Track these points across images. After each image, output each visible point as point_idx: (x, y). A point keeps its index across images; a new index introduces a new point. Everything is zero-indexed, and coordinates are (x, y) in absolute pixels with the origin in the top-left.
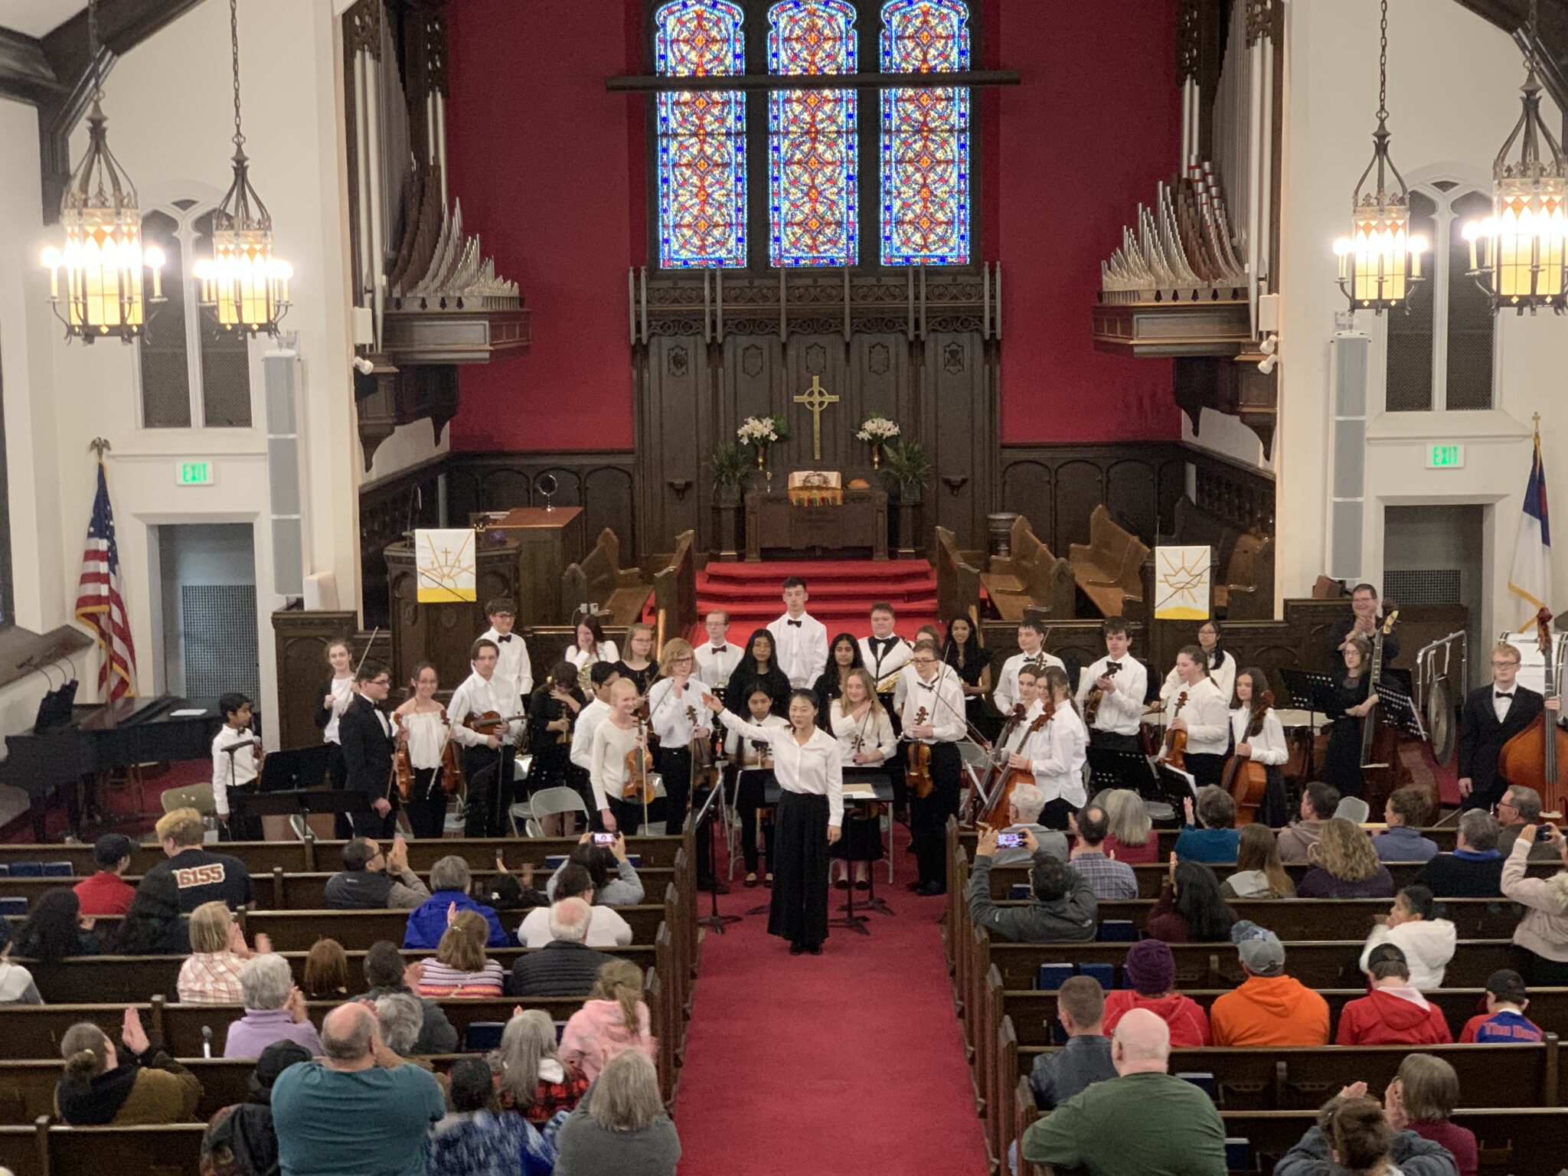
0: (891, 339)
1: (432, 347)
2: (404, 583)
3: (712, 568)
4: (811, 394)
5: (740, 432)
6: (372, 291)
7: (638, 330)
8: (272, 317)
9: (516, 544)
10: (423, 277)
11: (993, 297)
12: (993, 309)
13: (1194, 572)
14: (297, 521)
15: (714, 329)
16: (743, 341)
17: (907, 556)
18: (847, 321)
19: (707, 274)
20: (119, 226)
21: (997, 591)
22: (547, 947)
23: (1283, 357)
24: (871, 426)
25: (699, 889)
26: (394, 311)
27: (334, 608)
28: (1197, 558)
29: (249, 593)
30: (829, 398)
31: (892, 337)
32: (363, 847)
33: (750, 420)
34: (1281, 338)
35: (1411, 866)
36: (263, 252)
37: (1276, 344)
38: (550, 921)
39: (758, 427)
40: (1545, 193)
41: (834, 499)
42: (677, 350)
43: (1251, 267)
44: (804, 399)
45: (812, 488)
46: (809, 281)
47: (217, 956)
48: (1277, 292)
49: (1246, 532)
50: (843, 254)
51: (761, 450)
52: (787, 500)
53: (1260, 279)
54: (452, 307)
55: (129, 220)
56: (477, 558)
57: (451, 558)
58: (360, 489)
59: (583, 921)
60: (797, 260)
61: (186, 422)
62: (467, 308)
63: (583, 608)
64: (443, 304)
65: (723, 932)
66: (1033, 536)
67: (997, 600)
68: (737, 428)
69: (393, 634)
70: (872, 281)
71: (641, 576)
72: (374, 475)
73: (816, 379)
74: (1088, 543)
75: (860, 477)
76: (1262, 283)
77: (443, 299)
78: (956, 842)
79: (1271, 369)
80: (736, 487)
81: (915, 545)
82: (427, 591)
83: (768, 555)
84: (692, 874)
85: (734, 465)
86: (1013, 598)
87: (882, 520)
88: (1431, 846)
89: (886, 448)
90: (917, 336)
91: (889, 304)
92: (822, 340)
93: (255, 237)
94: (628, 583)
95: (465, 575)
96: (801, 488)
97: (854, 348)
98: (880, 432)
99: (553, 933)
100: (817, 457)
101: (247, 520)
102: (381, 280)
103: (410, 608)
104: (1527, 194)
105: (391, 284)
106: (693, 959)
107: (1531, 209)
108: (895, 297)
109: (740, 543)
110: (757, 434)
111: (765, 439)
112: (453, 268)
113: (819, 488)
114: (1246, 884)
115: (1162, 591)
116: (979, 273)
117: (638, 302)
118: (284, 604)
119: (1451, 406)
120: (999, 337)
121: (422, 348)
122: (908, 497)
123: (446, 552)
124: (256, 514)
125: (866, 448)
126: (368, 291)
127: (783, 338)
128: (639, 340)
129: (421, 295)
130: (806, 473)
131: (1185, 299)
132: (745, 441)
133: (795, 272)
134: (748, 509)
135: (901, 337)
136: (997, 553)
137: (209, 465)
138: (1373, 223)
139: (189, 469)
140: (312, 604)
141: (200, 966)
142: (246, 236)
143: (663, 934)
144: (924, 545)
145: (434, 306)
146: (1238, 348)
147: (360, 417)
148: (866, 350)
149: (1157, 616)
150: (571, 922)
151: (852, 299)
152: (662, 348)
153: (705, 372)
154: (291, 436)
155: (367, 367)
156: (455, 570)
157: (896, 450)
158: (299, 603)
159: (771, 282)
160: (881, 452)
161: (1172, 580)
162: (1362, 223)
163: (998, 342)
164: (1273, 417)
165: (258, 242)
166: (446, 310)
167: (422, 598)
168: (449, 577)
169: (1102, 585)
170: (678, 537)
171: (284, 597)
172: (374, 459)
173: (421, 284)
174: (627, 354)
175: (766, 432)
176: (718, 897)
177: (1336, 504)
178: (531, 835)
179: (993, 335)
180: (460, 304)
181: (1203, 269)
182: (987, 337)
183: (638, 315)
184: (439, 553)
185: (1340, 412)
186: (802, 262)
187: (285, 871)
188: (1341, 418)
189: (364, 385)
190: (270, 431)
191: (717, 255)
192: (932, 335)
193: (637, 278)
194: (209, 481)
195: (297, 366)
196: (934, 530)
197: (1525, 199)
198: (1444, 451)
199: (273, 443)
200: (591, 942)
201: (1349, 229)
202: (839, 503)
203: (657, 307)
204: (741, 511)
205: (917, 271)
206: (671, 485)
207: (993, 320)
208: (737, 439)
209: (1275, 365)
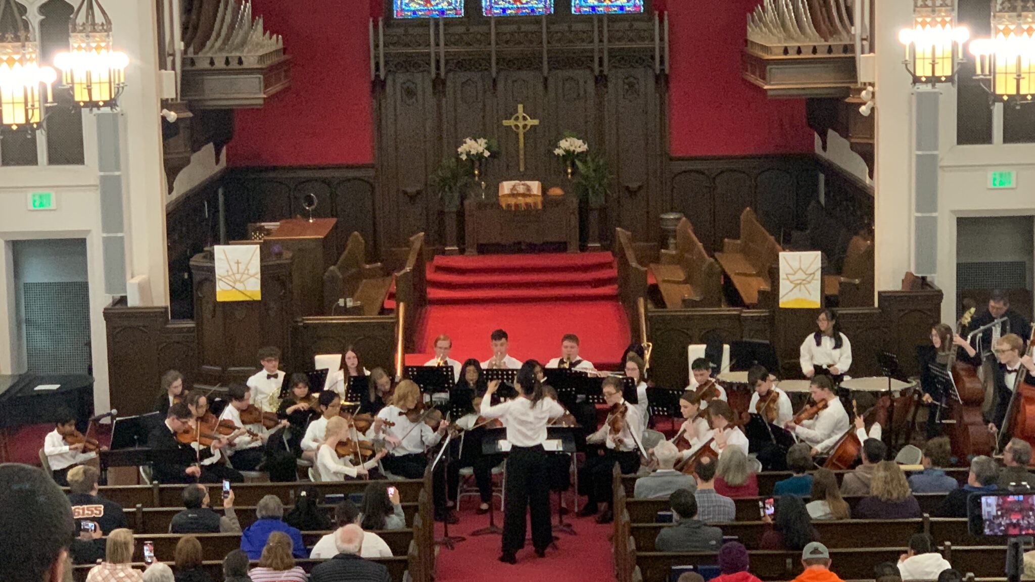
0: (580, 74)
1: (217, 96)
2: (207, 285)
3: (439, 260)
4: (517, 119)
5: (460, 150)
6: (173, 55)
7: (377, 69)
8: (113, 96)
9: (291, 255)
10: (208, 38)
11: (662, 39)
12: (662, 49)
13: (809, 272)
14: (122, 238)
15: (438, 68)
16: (462, 76)
17: (595, 249)
18: (545, 59)
19: (432, 23)
20: (24, 55)
21: (664, 281)
22: (335, 557)
23: (879, 102)
24: (565, 144)
25: (436, 520)
26: (189, 68)
27: (150, 305)
28: (812, 260)
29: (83, 289)
30: (531, 122)
31: (581, 72)
32: (198, 490)
33: (468, 140)
34: (876, 88)
35: (937, 497)
36: (107, 48)
37: (873, 93)
38: (336, 542)
39: (474, 146)
40: (1026, 23)
41: (535, 204)
42: (408, 84)
43: (856, 30)
44: (510, 123)
45: (519, 195)
46: (513, 27)
47: (119, 566)
48: (874, 52)
49: (856, 234)
50: (541, 5)
51: (477, 164)
52: (499, 206)
53: (863, 39)
54: (234, 65)
55: (30, 50)
56: (261, 267)
57: (242, 267)
58: (167, 207)
59: (358, 540)
60: (504, 10)
61: (33, 161)
62: (246, 65)
63: (341, 302)
64: (227, 62)
65: (453, 548)
66: (693, 236)
67: (663, 288)
68: (457, 147)
69: (197, 324)
70: (565, 27)
71: (381, 269)
72: (174, 195)
73: (520, 107)
74: (738, 238)
75: (556, 185)
76: (865, 42)
77: (227, 59)
78: (619, 480)
79: (869, 112)
80: (456, 195)
81: (600, 240)
82: (225, 292)
83: (483, 249)
84: (431, 507)
85: (455, 177)
86: (675, 286)
87: (574, 221)
88: (953, 482)
89: (578, 163)
90: (601, 71)
91: (579, 46)
92: (524, 74)
93: (100, 37)
94: (371, 275)
95: (253, 280)
96: (509, 195)
97: (551, 81)
98: (572, 149)
99: (338, 548)
100: (522, 169)
101: (83, 237)
102: (180, 45)
103: (211, 306)
104: (1013, 23)
105: (187, 46)
106: (432, 569)
107: (1015, 34)
108: (583, 41)
109: (461, 240)
110: (473, 152)
111: (480, 156)
112: (232, 27)
113: (524, 195)
114: (817, 510)
115: (784, 286)
116: (651, 19)
117: (377, 46)
118: (110, 301)
119: (1006, 140)
120: (667, 72)
121: (211, 97)
122: (596, 201)
123: (238, 263)
124: (88, 232)
125: (561, 161)
126: (171, 55)
127: (494, 75)
128: (377, 76)
129: (210, 55)
130: (513, 183)
131: (807, 53)
132: (464, 157)
133: (503, 20)
134: (467, 213)
135: (588, 72)
136: (667, 248)
137: (53, 194)
138: (928, 20)
139: (37, 198)
140: (134, 301)
141: (107, 572)
142: (94, 37)
143: (413, 548)
144: (608, 241)
145: (220, 64)
146: (847, 91)
147: (165, 153)
148: (561, 84)
149: (781, 306)
150: (350, 541)
151: (549, 42)
152: (395, 84)
153: (431, 101)
154: (117, 173)
155: (172, 116)
156: (245, 276)
157: (585, 162)
158: (123, 300)
159: (483, 29)
160: (573, 165)
161: (791, 277)
162: (920, 20)
163: (667, 76)
164: (872, 146)
165: (103, 41)
166: (230, 67)
167: (220, 298)
168: (240, 281)
169: (745, 275)
170: (411, 239)
171: (111, 296)
172: (175, 185)
173: (209, 44)
174: (367, 87)
175: (481, 149)
176: (449, 526)
177: (917, 218)
178: (312, 479)
179: (662, 70)
180: (240, 62)
181: (823, 27)
182: (658, 72)
183: (377, 57)
184: (232, 264)
185: (918, 149)
186: (509, 12)
187: (143, 506)
188: (920, 153)
189: (168, 130)
190: (101, 170)
191: (440, 7)
192: (614, 71)
193: (376, 26)
194: (53, 207)
195: (120, 119)
196: (615, 230)
197: (1012, 27)
198: (1001, 175)
199: (103, 179)
200: (364, 554)
201: (910, 23)
202: (540, 207)
203: (393, 50)
204: (461, 214)
205: (600, 18)
206: (405, 193)
207: (662, 57)
208: (457, 155)
209: (873, 109)
